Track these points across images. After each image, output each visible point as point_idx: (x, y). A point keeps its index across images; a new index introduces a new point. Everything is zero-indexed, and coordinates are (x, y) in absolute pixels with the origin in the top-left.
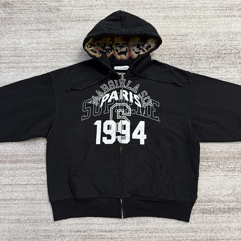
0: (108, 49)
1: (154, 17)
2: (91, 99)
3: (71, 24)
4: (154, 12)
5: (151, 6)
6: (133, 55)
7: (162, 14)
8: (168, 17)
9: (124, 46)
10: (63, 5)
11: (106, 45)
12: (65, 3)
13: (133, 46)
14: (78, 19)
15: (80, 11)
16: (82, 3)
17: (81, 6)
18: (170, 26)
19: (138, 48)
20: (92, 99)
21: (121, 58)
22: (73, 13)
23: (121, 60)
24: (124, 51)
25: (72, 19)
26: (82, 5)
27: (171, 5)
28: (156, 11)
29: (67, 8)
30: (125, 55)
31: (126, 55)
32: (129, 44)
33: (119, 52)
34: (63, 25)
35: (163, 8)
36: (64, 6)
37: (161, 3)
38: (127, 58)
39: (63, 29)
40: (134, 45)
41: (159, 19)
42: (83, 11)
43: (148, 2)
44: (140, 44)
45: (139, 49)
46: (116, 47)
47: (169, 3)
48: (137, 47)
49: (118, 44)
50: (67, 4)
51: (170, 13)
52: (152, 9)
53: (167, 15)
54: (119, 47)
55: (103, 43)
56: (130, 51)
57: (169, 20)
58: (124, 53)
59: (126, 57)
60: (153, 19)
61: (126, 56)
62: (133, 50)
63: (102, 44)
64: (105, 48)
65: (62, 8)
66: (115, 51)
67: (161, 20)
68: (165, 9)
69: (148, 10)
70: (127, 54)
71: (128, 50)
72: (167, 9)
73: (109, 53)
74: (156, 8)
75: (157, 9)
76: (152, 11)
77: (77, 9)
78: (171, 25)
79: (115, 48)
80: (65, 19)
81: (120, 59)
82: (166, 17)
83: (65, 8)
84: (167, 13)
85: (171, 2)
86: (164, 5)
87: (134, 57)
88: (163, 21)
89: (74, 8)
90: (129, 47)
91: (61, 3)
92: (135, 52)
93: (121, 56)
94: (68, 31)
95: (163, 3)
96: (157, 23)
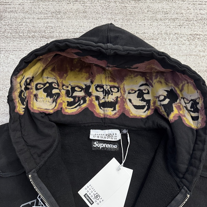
0: (79, 97)
1: (171, 36)
2: (35, 201)
3: (19, 42)
4: (172, 27)
5: (166, 15)
6: (128, 111)
7: (186, 31)
8: (198, 37)
9: (112, 92)
10: (10, 9)
11: (76, 89)
12: (13, 6)
13: (129, 93)
14: (33, 34)
15: (37, 20)
16: (44, 6)
17: (41, 13)
18: (202, 54)
19: (139, 99)
20: (38, 201)
21: (105, 115)
22: (24, 24)
23: (105, 118)
24: (112, 101)
25: (21, 35)
26: (42, 10)
27: (203, 16)
28: (174, 24)
29: (16, 15)
30: (112, 109)
31: (115, 109)
32: (122, 86)
33: (101, 102)
34: (4, 45)
35: (188, 20)
36: (11, 12)
37: (183, 11)
38: (117, 116)
39: (3, 52)
40: (132, 90)
41: (182, 40)
42: (43, 21)
43: (160, 8)
44: (145, 90)
45: (142, 100)
46: (97, 91)
47: (198, 12)
48: (138, 97)
49: (101, 87)
50: (17, 9)
51: (201, 30)
52: (167, 21)
53: (196, 32)
54: (103, 91)
55: (70, 85)
56: (124, 102)
57: (199, 43)
58: (112, 105)
59: (115, 114)
60: (169, 38)
61: (115, 112)
62: (130, 100)
63: (68, 87)
64: (72, 94)
65: (7, 14)
66: (94, 98)
67: (184, 42)
68: (191, 22)
69: (160, 23)
70: (117, 106)
71: (119, 99)
72: (195, 22)
73: (79, 105)
74: (174, 20)
75: (176, 21)
76: (168, 24)
77: (32, 16)
78: (204, 52)
79: (95, 93)
80: (9, 34)
81: (102, 116)
82: (194, 36)
83: (12, 15)
84: (195, 30)
85: (201, 11)
86: (190, 15)
87: (131, 115)
88: (188, 43)
89: (27, 16)
90: (122, 92)
91: (8, 6)
92: (133, 105)
93: (104, 111)
94: (11, 56)
95: (188, 11)
96: (176, 47)
